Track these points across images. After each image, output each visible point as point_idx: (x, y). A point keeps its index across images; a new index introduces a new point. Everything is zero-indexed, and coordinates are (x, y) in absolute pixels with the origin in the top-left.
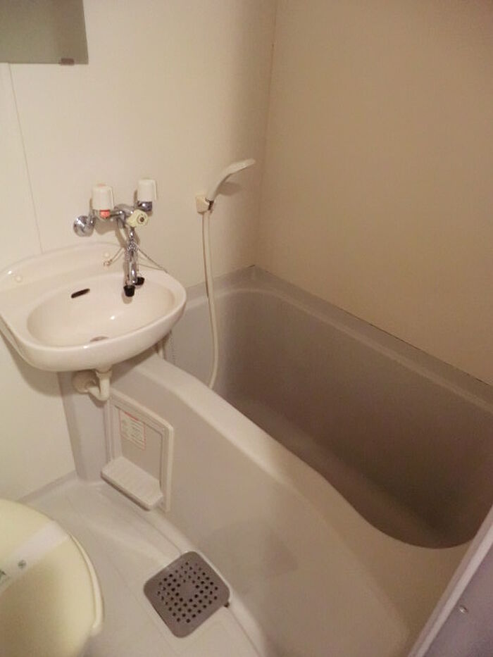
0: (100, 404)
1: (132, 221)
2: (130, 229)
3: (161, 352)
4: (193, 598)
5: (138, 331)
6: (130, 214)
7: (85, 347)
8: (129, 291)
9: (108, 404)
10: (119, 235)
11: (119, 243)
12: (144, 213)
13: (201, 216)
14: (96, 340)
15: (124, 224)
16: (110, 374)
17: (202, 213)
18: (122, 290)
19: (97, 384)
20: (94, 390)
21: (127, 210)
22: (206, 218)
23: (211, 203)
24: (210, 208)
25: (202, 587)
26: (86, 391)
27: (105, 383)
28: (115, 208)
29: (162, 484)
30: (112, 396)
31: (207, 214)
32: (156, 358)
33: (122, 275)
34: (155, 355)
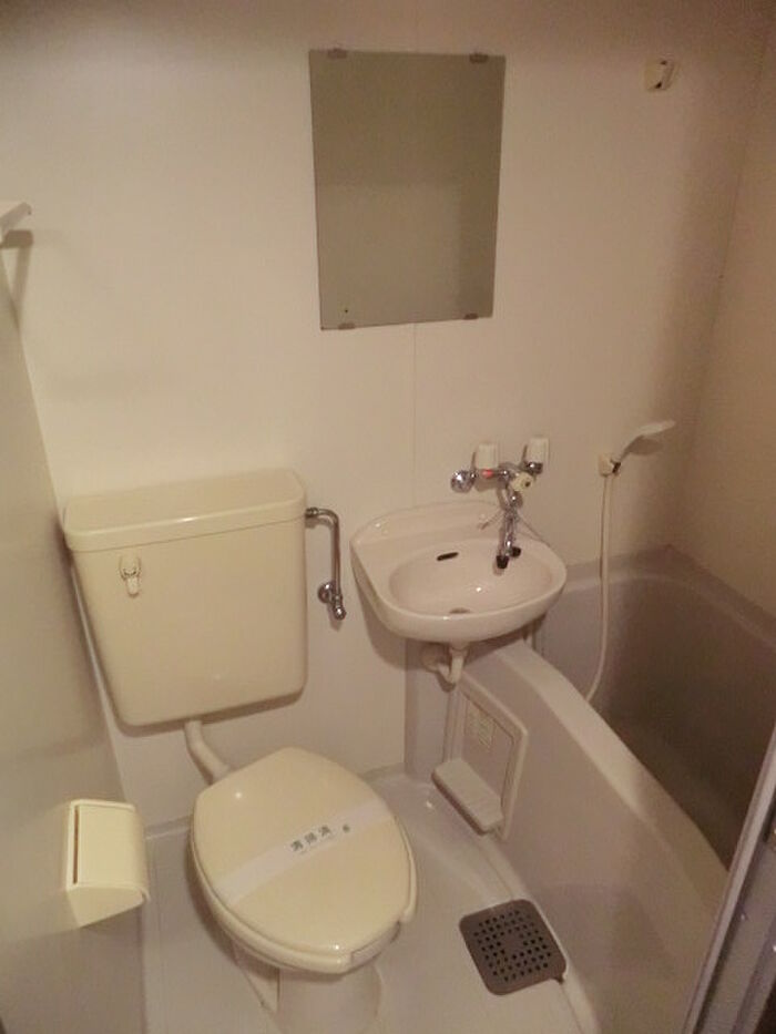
0: (447, 686)
1: (517, 484)
2: (512, 493)
3: (529, 640)
4: (518, 955)
5: (505, 611)
6: (515, 477)
7: (445, 618)
8: (502, 563)
9: (457, 688)
10: (499, 494)
11: (498, 503)
12: (530, 477)
13: (603, 479)
14: (456, 612)
15: (507, 486)
16: (465, 653)
17: (606, 476)
18: (493, 559)
19: (449, 662)
20: (444, 669)
21: (512, 471)
22: (609, 484)
23: (617, 465)
24: (615, 471)
25: (531, 947)
26: (434, 668)
27: (458, 663)
28: (500, 467)
29: (504, 803)
30: (462, 681)
31: (610, 478)
32: (522, 646)
33: (496, 542)
34: (520, 642)
